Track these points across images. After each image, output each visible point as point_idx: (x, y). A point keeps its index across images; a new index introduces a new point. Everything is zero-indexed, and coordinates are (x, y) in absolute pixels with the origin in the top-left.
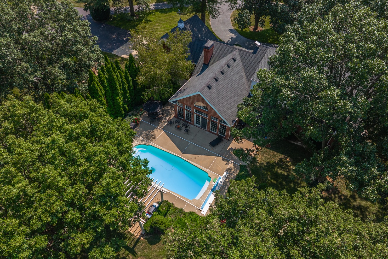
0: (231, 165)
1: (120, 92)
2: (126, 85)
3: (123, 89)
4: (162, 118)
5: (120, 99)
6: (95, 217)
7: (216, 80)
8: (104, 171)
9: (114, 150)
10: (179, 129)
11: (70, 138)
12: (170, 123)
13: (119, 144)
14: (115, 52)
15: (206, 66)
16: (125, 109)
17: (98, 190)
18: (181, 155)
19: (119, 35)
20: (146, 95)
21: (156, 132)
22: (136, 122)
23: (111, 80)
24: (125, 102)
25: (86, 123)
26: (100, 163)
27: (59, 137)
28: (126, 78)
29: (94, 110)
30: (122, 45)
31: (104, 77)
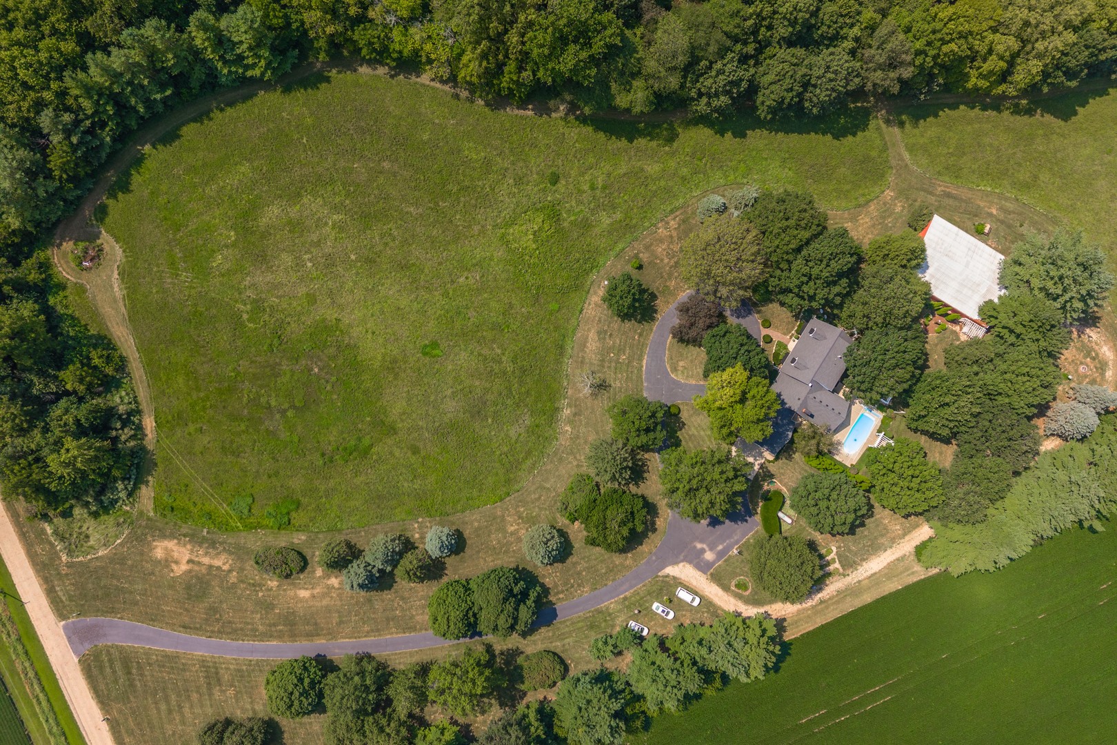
18: (851, 426)
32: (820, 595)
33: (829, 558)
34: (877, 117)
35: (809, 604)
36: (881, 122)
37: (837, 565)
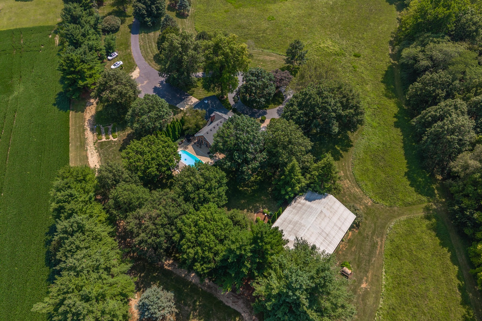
0: (213, 161)
1: (177, 130)
2: (180, 128)
3: (178, 129)
4: (192, 141)
5: (177, 133)
6: (167, 164)
7: (211, 130)
8: (170, 155)
9: (173, 151)
10: (198, 146)
11: (163, 147)
12: (195, 143)
13: (174, 149)
14: (178, 106)
15: (212, 122)
16: (178, 136)
17: (168, 159)
18: (196, 156)
19: (181, 95)
20: (186, 132)
21: (189, 146)
22: (182, 141)
23: (174, 127)
24: (178, 133)
25: (167, 144)
26: (169, 153)
27: (161, 146)
28: (180, 125)
29: (169, 140)
30: (181, 101)
31: (172, 125)
32: (89, 129)
33: (111, 136)
34: (430, 202)
35: (86, 124)
36: (426, 204)
37: (104, 139)
